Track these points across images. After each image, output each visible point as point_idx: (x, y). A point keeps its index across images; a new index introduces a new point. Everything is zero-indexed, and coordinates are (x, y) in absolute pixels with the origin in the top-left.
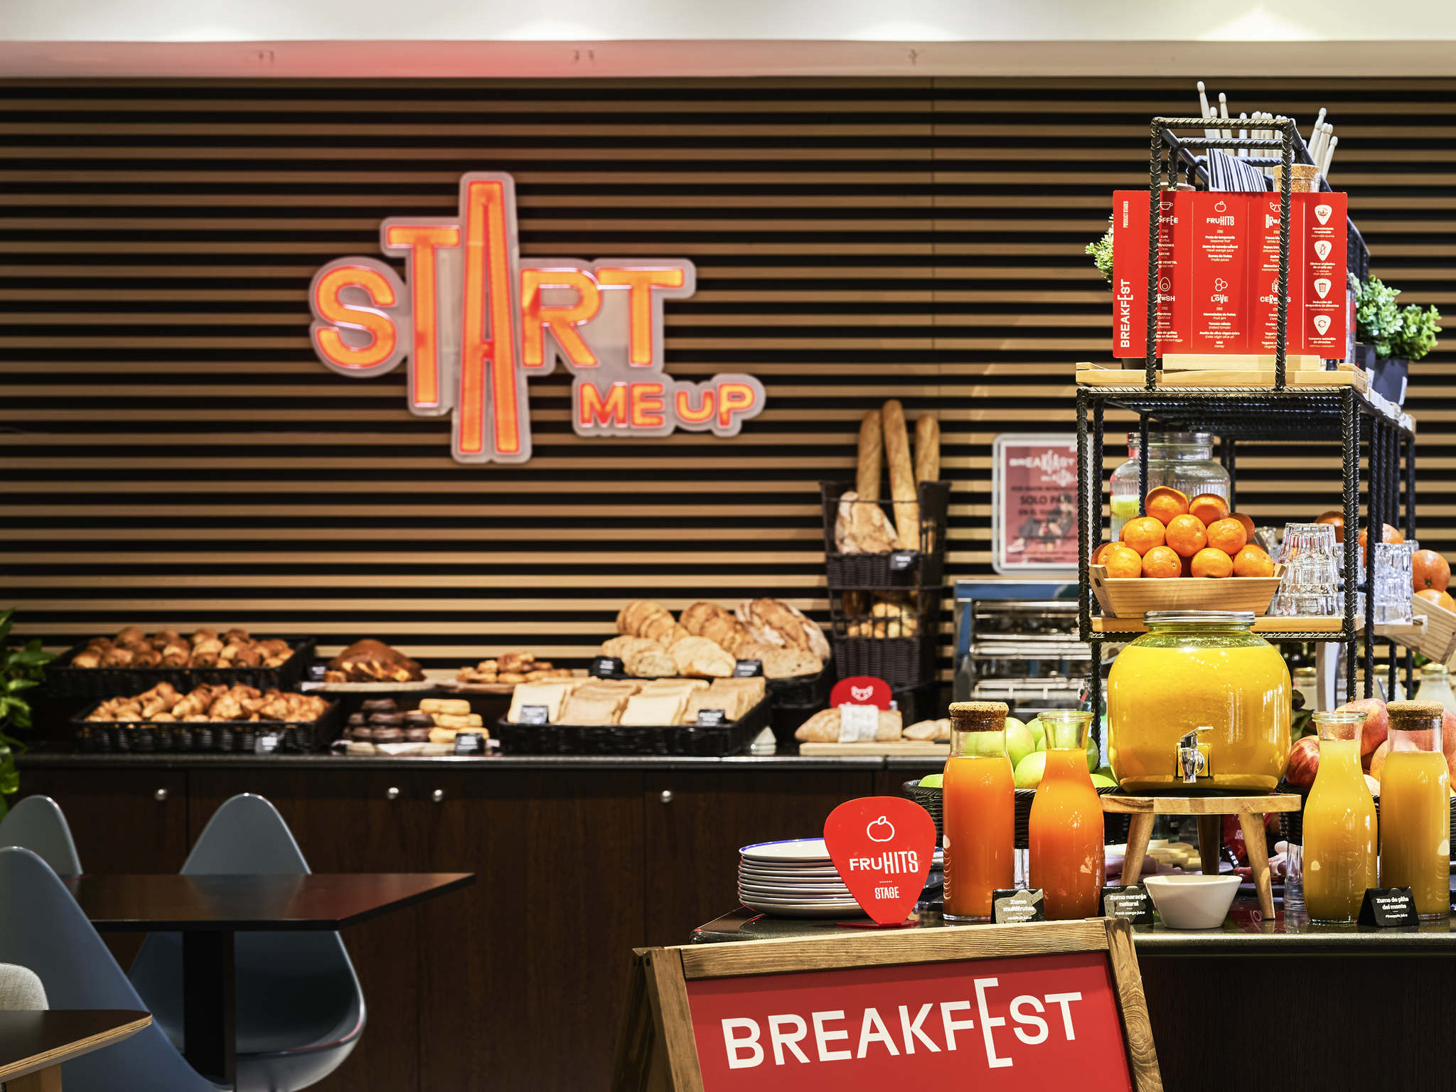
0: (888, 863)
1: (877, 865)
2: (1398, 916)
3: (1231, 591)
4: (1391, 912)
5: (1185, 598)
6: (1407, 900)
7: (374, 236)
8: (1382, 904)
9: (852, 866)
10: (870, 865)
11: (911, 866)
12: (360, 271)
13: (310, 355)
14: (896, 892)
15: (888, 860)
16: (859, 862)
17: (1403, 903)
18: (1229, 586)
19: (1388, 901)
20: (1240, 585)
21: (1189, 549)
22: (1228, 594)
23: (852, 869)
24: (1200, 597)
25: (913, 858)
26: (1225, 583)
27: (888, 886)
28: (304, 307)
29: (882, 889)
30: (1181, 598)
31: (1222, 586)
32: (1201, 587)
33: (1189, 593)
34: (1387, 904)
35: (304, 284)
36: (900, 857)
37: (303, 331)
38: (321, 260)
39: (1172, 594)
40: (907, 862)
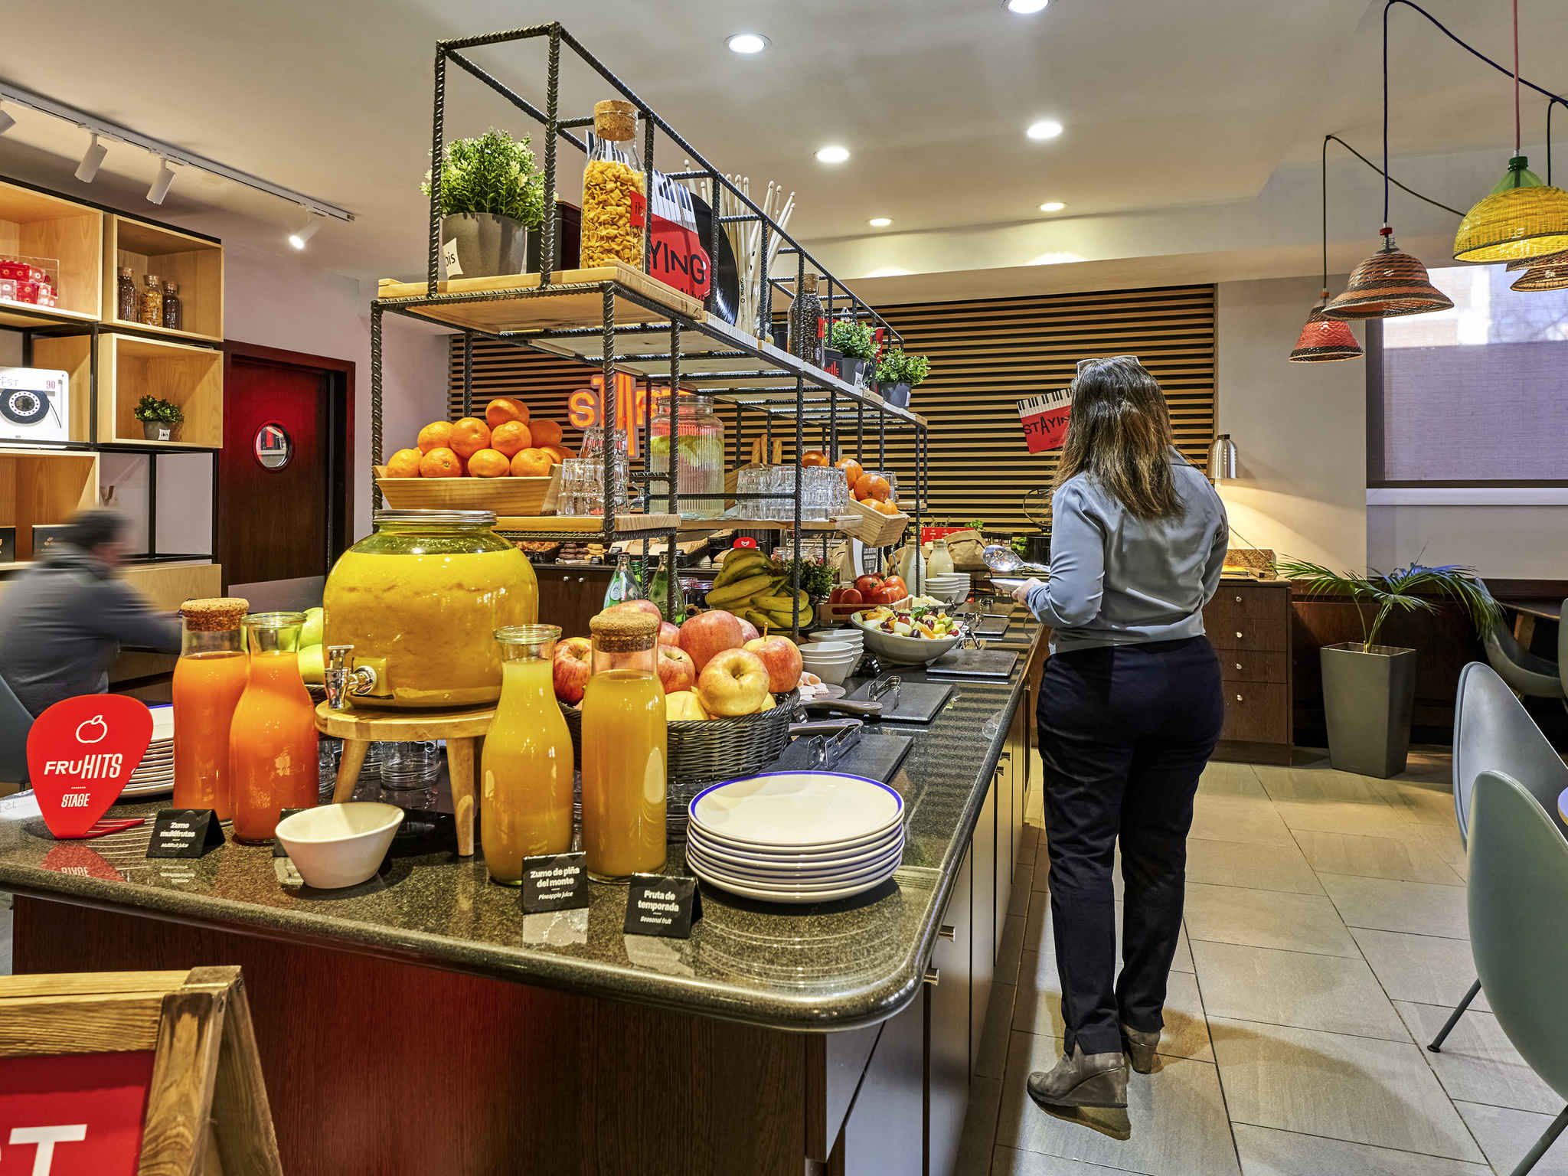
0: (89, 767)
1: (75, 769)
2: (558, 895)
3: (501, 491)
4: (548, 890)
5: (457, 497)
6: (577, 871)
7: (588, 382)
8: (537, 880)
9: (48, 768)
10: (67, 769)
11: (112, 770)
12: (584, 395)
13: (568, 423)
14: (86, 800)
15: (89, 764)
16: (56, 765)
17: (569, 876)
18: (499, 485)
19: (549, 873)
20: (510, 485)
21: (468, 450)
22: (499, 493)
23: (46, 773)
24: (471, 497)
25: (117, 762)
26: (494, 483)
27: (79, 792)
28: (566, 407)
29: (71, 796)
30: (454, 497)
31: (490, 486)
32: (471, 487)
33: (460, 492)
34: (544, 879)
35: (567, 399)
36: (103, 759)
37: (566, 415)
38: (572, 391)
39: (443, 493)
40: (110, 766)
